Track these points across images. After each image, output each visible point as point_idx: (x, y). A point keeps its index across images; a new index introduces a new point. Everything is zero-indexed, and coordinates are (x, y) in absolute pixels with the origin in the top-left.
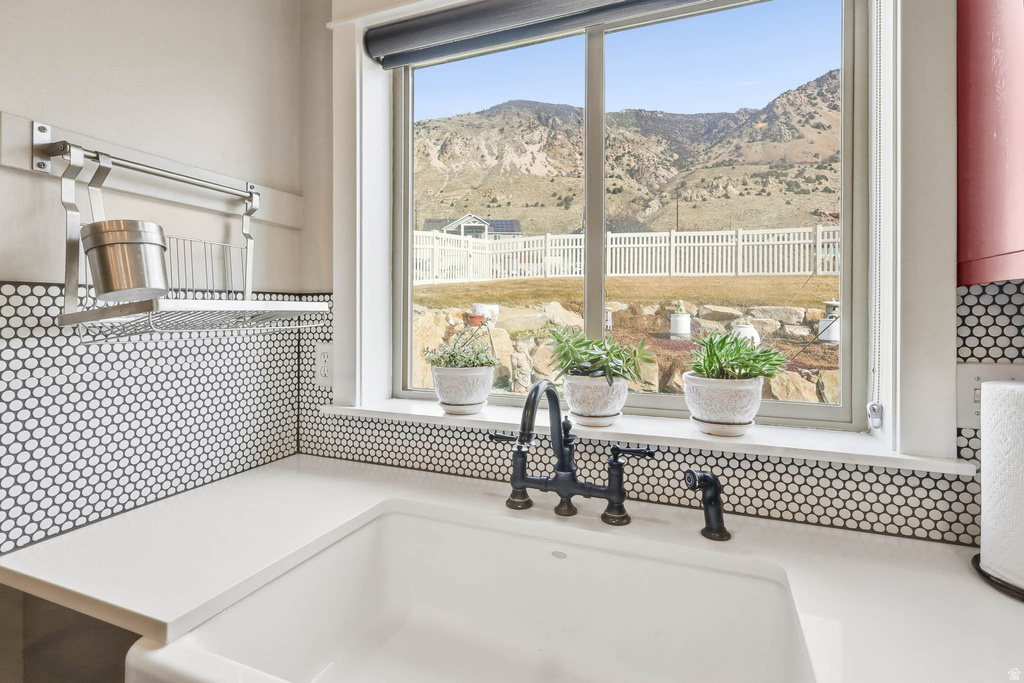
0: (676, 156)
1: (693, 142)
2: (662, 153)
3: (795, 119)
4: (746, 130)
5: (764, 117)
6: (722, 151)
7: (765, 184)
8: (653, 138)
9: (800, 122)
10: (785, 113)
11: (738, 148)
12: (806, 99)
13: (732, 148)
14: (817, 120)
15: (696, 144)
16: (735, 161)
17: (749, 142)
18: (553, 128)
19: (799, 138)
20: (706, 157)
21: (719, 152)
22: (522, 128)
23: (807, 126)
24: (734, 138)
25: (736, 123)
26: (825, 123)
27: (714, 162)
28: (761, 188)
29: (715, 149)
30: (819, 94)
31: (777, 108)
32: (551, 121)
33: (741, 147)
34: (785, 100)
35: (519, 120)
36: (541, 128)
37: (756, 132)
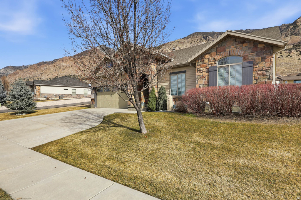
5: (292, 27)
17: (285, 37)
18: (208, 40)
22: (198, 42)
28: (288, 54)
31: (298, 22)
32: (208, 38)
35: (197, 39)
36: (204, 41)
37: (288, 33)
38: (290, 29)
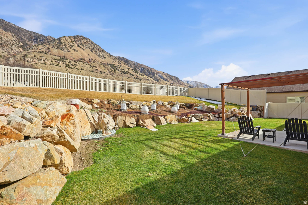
0: (21, 44)
1: (29, 41)
2: (14, 40)
3: (68, 46)
4: (52, 44)
6: (42, 48)
7: (59, 63)
8: (10, 33)
9: (69, 47)
10: (64, 43)
11: (48, 49)
12: (71, 41)
13: (46, 48)
14: (74, 48)
15: (31, 42)
16: (48, 53)
19: (69, 51)
20: (36, 48)
21: (41, 48)
23: (71, 49)
24: (47, 44)
25: (47, 39)
26: (77, 50)
27: (39, 51)
29: (40, 46)
30: (74, 40)
33: (49, 49)
34: (64, 39)
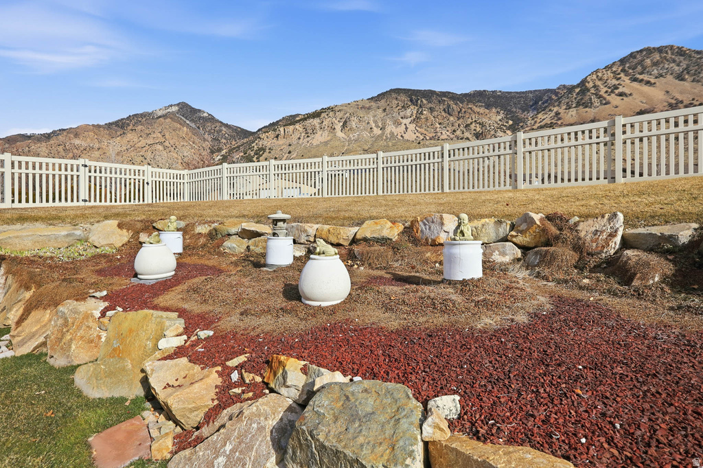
0: (511, 122)
1: (523, 111)
2: (500, 120)
3: (603, 90)
4: (565, 100)
5: (577, 90)
6: (545, 117)
8: (494, 110)
9: (606, 92)
10: (595, 86)
11: (557, 114)
12: (612, 75)
13: (553, 114)
14: (621, 90)
15: (526, 113)
16: (555, 123)
17: (566, 109)
18: (421, 107)
19: (605, 104)
20: (533, 122)
21: (543, 118)
22: (398, 108)
23: (613, 95)
24: (554, 106)
25: (556, 96)
26: (627, 91)
27: (539, 125)
29: (540, 116)
30: (622, 71)
31: (589, 82)
32: (419, 102)
33: (559, 113)
34: (594, 77)
35: (396, 102)
36: (412, 107)
37: (572, 102)
38: (574, 94)
